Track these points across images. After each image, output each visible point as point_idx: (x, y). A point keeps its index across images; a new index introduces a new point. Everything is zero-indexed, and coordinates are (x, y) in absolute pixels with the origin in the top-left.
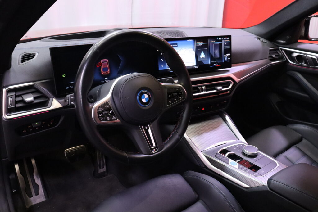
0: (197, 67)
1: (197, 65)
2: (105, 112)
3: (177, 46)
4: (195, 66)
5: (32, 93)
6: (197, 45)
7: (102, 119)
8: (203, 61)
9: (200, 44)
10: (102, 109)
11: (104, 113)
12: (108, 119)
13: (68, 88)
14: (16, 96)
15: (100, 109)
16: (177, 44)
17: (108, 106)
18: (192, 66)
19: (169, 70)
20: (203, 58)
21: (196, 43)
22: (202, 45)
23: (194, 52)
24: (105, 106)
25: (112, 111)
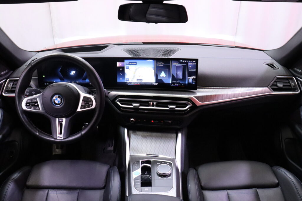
0: (157, 84)
1: (156, 83)
2: (32, 104)
3: (136, 64)
4: (154, 83)
6: (157, 65)
7: (28, 107)
8: (163, 80)
9: (161, 64)
11: (30, 104)
12: (33, 108)
13: (46, 84)
14: (13, 84)
16: (136, 62)
18: (151, 83)
19: (127, 83)
20: (163, 77)
21: (156, 63)
22: (162, 65)
23: (154, 71)
24: (33, 100)
25: (38, 104)
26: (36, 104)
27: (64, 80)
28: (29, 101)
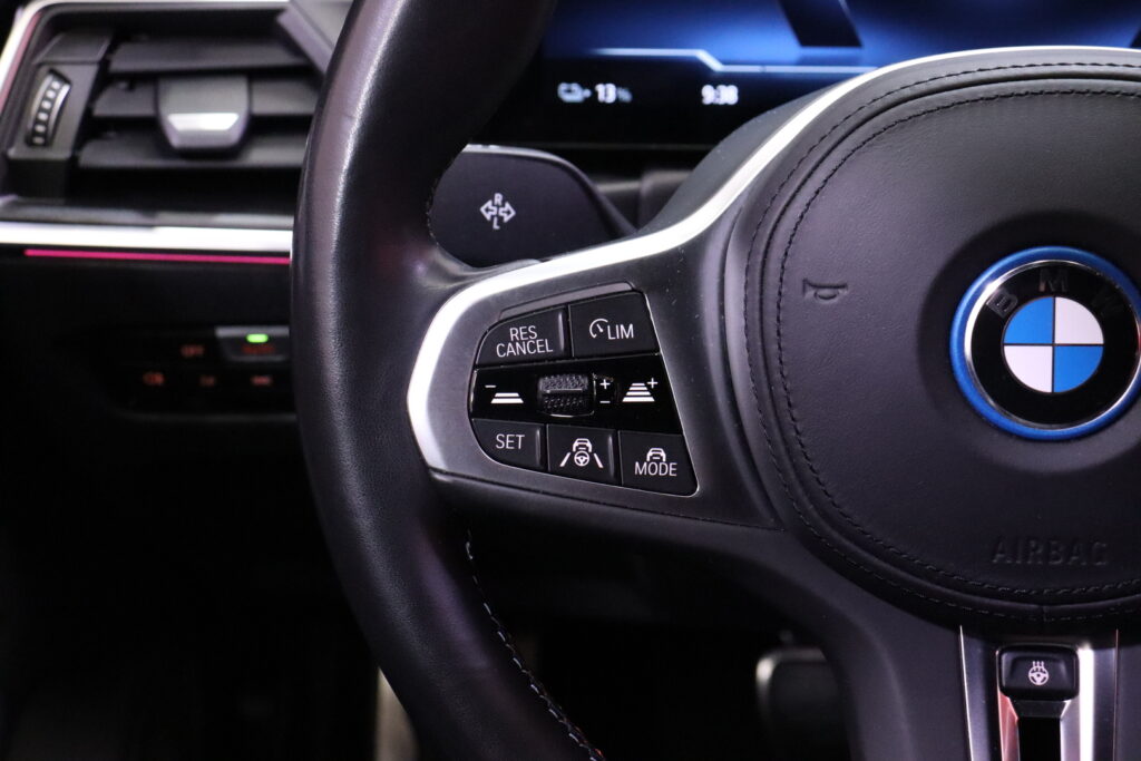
2: (573, 384)
5: (255, 76)
7: (505, 442)
10: (542, 347)
11: (546, 386)
12: (582, 461)
14: (108, 79)
15: (516, 333)
17: (626, 332)
24: (596, 327)
25: (662, 392)
26: (638, 394)
27: (852, 41)
28: (522, 344)
